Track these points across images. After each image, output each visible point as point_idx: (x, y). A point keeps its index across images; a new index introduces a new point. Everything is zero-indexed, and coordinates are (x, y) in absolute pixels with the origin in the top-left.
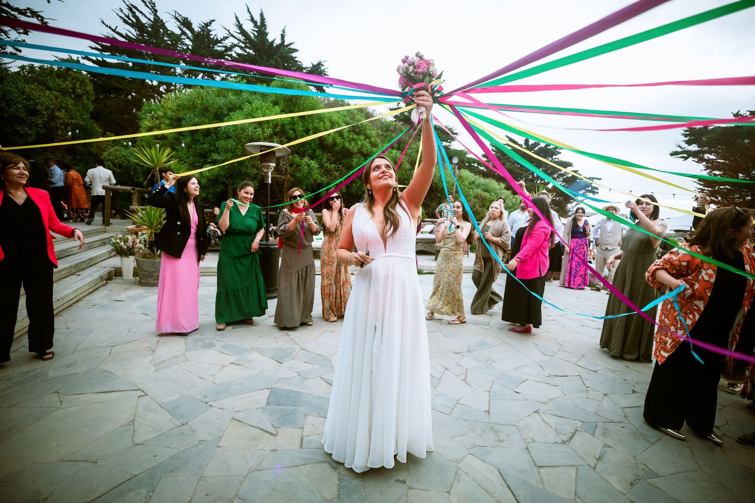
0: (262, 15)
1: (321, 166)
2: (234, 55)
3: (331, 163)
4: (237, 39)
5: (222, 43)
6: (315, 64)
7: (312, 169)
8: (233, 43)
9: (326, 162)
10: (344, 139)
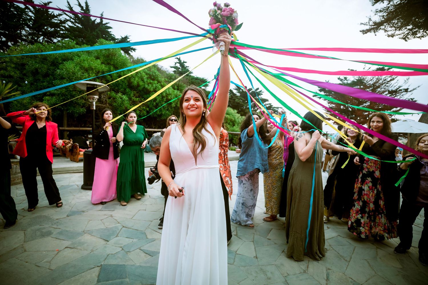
0: (86, 3)
1: (130, 99)
2: (67, 26)
3: (136, 97)
4: (69, 16)
5: (58, 18)
6: (123, 37)
7: (124, 101)
8: (66, 19)
9: (133, 97)
10: (144, 82)
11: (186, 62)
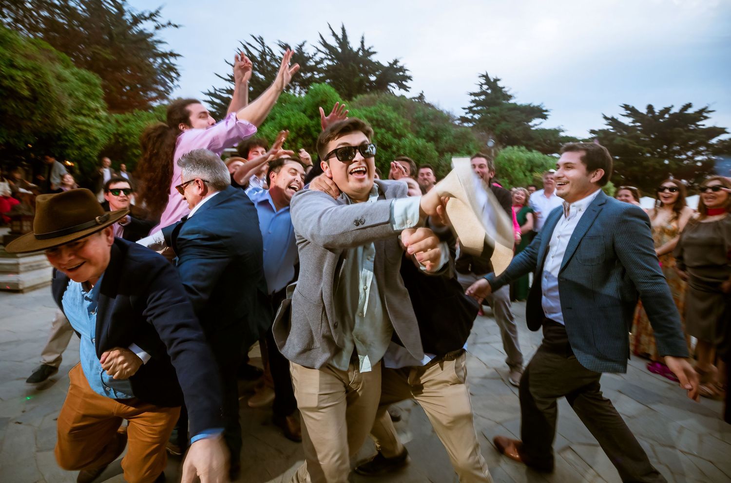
0: (343, 30)
4: (324, 53)
5: (313, 59)
6: (392, 62)
8: (321, 57)
11: (499, 80)
